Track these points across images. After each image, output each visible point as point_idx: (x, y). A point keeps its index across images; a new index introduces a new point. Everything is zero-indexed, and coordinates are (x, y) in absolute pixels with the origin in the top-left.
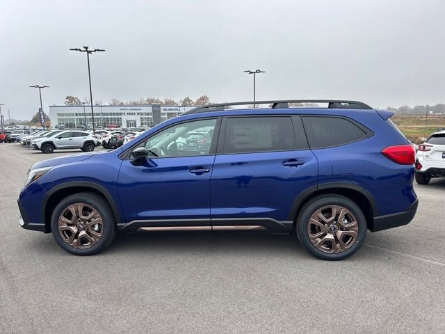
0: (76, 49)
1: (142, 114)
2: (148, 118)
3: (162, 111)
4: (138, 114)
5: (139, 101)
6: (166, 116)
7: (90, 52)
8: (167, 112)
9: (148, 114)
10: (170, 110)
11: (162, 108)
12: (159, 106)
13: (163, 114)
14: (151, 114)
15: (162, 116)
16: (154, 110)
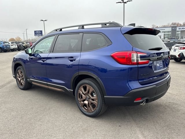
0: (119, 2)
1: (165, 32)
2: (168, 34)
3: (178, 30)
4: (163, 32)
5: (167, 25)
6: (180, 33)
7: (126, 3)
8: (180, 30)
9: (168, 32)
10: (182, 29)
11: (178, 28)
12: (176, 27)
13: (178, 31)
14: (170, 32)
15: (177, 33)
16: (172, 30)
